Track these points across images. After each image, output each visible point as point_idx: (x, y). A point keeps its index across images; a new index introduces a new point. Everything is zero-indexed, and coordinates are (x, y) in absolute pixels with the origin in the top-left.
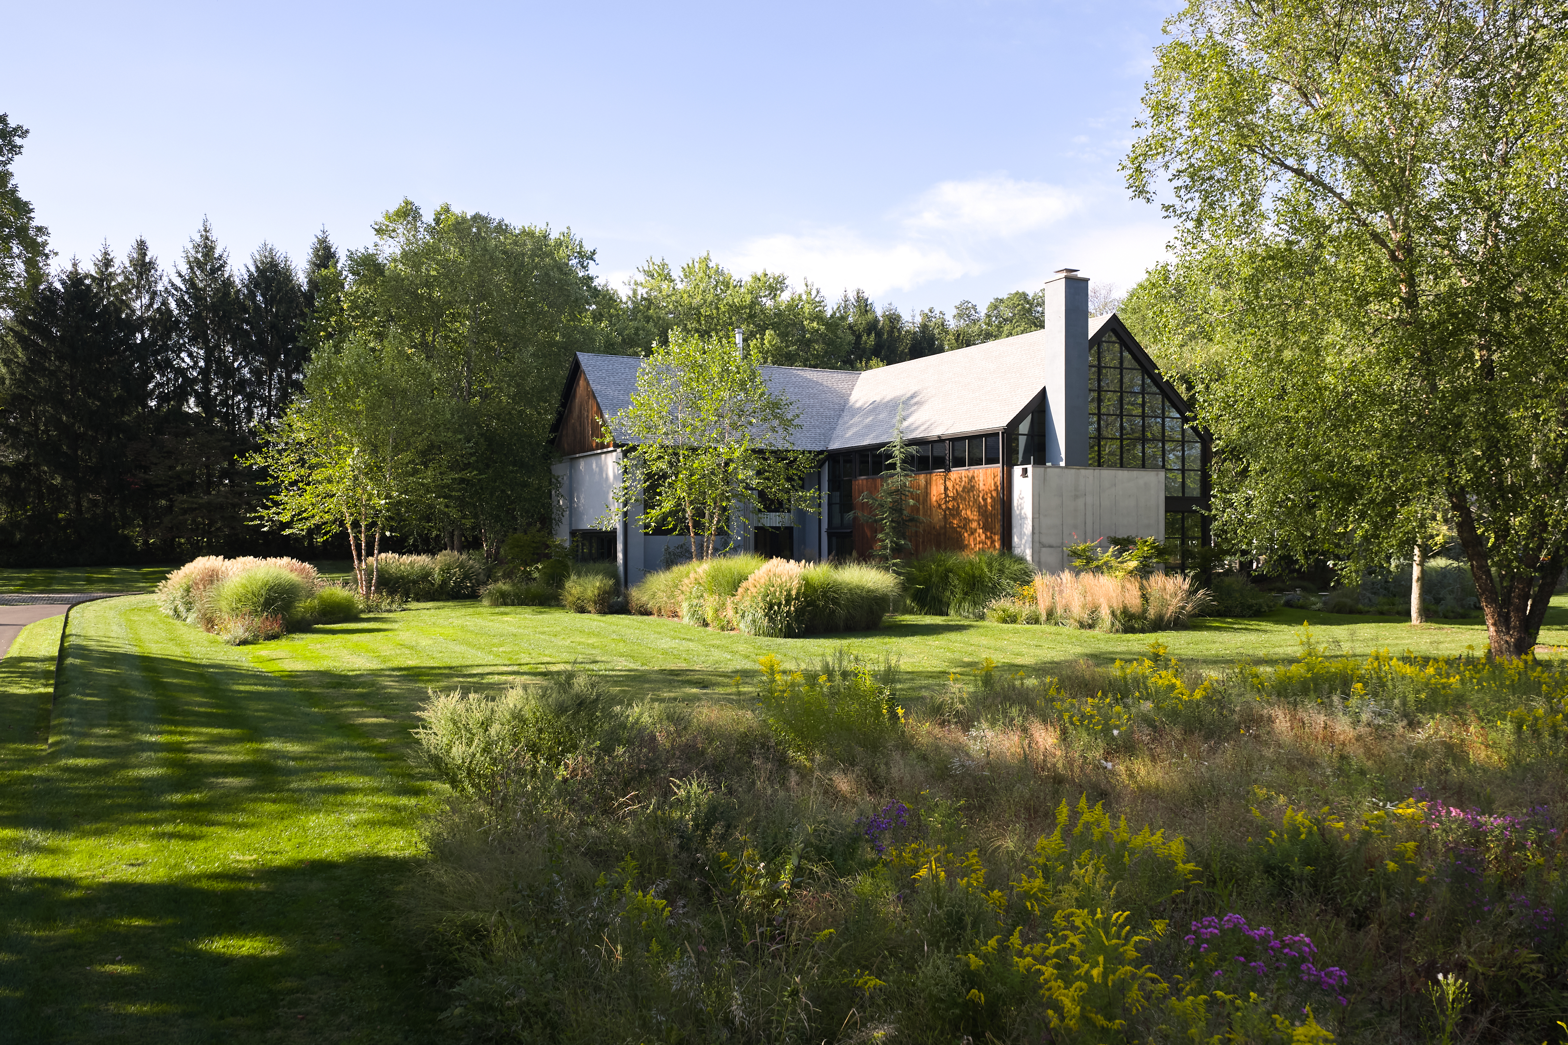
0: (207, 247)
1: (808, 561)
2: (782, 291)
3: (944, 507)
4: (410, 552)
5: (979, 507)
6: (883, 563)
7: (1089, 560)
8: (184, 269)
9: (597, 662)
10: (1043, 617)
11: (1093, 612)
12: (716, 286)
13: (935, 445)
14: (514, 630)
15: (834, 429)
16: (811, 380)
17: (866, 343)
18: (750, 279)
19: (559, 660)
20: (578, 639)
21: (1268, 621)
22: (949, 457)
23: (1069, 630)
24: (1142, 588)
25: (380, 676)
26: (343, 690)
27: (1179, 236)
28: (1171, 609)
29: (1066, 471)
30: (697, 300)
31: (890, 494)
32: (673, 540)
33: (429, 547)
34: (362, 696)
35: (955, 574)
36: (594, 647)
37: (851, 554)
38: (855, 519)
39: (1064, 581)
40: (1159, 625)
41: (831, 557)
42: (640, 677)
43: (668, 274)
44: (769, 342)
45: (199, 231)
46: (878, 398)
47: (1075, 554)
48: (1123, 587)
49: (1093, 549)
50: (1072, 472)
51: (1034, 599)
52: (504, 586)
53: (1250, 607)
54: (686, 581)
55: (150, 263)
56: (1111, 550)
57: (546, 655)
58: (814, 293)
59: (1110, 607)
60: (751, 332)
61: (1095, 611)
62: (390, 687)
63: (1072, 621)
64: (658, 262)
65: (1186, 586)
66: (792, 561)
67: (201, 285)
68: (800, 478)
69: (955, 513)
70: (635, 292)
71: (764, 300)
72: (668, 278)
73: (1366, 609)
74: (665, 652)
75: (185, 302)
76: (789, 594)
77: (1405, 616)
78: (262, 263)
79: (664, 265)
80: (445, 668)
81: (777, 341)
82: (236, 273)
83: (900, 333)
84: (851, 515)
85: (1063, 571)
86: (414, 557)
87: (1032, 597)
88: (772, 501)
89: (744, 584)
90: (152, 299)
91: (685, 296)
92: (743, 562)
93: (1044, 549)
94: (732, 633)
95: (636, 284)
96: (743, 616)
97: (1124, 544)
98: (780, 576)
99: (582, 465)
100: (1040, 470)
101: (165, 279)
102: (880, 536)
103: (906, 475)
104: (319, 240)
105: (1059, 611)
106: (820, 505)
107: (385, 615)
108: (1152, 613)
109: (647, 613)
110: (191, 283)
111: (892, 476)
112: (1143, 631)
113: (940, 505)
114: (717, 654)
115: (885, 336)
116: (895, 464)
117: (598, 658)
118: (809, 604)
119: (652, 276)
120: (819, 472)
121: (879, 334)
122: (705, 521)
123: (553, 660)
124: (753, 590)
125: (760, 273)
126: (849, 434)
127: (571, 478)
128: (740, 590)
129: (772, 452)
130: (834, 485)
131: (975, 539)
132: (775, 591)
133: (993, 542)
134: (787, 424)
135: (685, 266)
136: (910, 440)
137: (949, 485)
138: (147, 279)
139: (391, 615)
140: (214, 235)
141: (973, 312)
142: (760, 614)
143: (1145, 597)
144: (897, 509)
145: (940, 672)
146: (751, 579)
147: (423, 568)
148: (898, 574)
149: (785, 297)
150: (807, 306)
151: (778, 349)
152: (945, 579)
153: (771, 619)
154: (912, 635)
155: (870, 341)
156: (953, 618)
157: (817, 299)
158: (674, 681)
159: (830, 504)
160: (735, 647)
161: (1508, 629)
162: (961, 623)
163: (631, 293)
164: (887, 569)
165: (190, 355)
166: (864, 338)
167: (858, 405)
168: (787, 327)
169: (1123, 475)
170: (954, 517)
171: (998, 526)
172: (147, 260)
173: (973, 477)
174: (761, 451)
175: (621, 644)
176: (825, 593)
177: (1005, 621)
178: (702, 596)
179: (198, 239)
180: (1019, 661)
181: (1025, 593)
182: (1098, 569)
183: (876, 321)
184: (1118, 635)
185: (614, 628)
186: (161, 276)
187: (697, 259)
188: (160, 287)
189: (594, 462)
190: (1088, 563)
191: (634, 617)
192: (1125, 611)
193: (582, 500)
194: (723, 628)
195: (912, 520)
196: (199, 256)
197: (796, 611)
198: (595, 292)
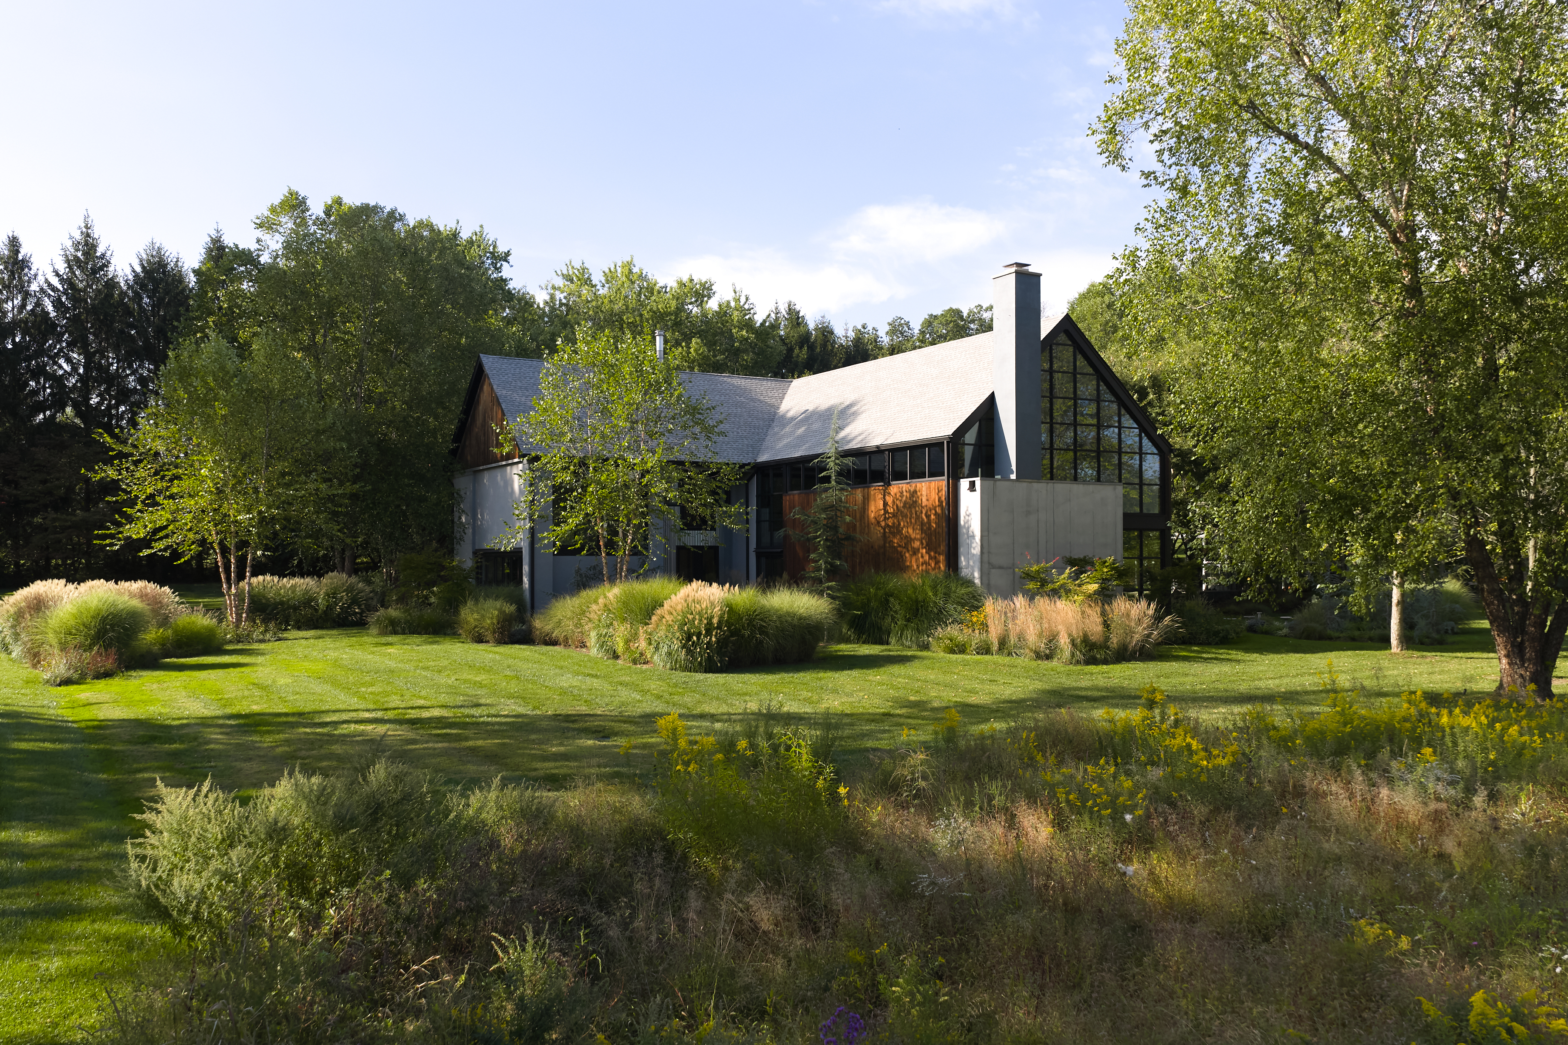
0: (88, 245)
1: (733, 584)
2: (709, 297)
3: (883, 524)
4: (293, 575)
5: (922, 524)
6: (816, 587)
7: (1044, 583)
8: (62, 268)
9: (478, 705)
10: (995, 647)
11: (1050, 641)
12: (640, 293)
13: (873, 457)
14: (392, 664)
15: (764, 439)
16: (739, 387)
17: (798, 356)
18: (675, 285)
19: (435, 703)
20: (465, 676)
21: (1237, 649)
22: (888, 471)
23: (1024, 661)
24: (1103, 613)
25: (210, 726)
26: (157, 747)
27: (1150, 217)
28: (1137, 637)
29: (1017, 484)
30: (618, 306)
31: (825, 510)
32: (583, 560)
33: (315, 569)
34: (175, 754)
35: (897, 598)
36: (480, 685)
37: (781, 576)
38: (786, 537)
39: (1018, 605)
40: (1123, 655)
41: (759, 580)
42: (527, 724)
43: (589, 278)
44: (696, 350)
45: (80, 228)
46: (811, 408)
47: (1029, 576)
48: (1083, 612)
49: (1047, 571)
50: (1024, 485)
51: (984, 626)
52: (393, 612)
53: (1216, 633)
54: (594, 607)
55: (23, 261)
56: (1067, 571)
57: (420, 697)
58: (743, 300)
59: (1070, 635)
60: (677, 340)
61: (1052, 638)
62: (216, 741)
63: (1027, 651)
64: (577, 265)
65: (1151, 612)
66: (715, 585)
67: (81, 286)
68: (726, 493)
69: (896, 530)
70: (552, 297)
71: (690, 307)
72: (588, 282)
73: (1337, 634)
74: (563, 692)
75: (62, 304)
76: (710, 623)
77: (1384, 642)
78: (149, 262)
79: (584, 270)
80: (293, 714)
81: (704, 350)
82: (120, 273)
83: (833, 347)
84: (781, 532)
85: (1016, 594)
86: (297, 580)
87: (982, 624)
88: (693, 517)
89: (659, 612)
90: (24, 300)
91: (606, 301)
92: (656, 586)
93: (993, 571)
94: (645, 667)
95: (554, 288)
96: (657, 648)
97: (1081, 565)
98: (699, 602)
99: (486, 478)
100: (989, 482)
101: (41, 279)
102: (812, 556)
103: (842, 489)
104: (212, 240)
105: (1013, 640)
106: (747, 521)
107: (255, 646)
108: (1114, 641)
109: (554, 643)
110: (68, 282)
111: (826, 490)
112: (1105, 662)
113: (878, 522)
114: (625, 694)
115: (818, 350)
116: (830, 477)
117: (483, 701)
118: (733, 633)
119: (572, 281)
120: (747, 485)
121: (811, 347)
122: (619, 540)
123: (428, 704)
124: (669, 618)
125: (685, 279)
126: (781, 445)
127: (474, 492)
128: (654, 618)
129: (692, 463)
130: (764, 500)
131: (917, 560)
132: (694, 618)
133: (937, 562)
134: (708, 431)
135: (607, 271)
136: (846, 451)
137: (889, 500)
138: (20, 278)
139: (262, 646)
140: (96, 233)
141: (906, 328)
142: (676, 645)
143: (1106, 625)
144: (832, 526)
145: (884, 714)
146: (667, 605)
147: (307, 591)
148: (833, 598)
149: (713, 305)
150: (736, 313)
151: (705, 358)
152: (885, 604)
153: (689, 652)
154: (850, 668)
155: (802, 354)
156: (893, 648)
157: (746, 307)
158: (569, 729)
159: (759, 522)
160: (646, 685)
161: (1523, 661)
162: (905, 653)
163: (547, 298)
164: (821, 593)
165: (69, 360)
166: (797, 351)
167: (790, 414)
168: (715, 335)
169: (1077, 488)
170: (894, 535)
171: (943, 547)
172: (20, 257)
173: (915, 492)
174: (681, 463)
175: (514, 682)
176: (751, 621)
177: (952, 651)
178: (611, 624)
179: (78, 236)
180: (973, 700)
181: (975, 619)
182: (1055, 593)
183: (808, 333)
184: (1079, 667)
185: (510, 661)
186: (36, 275)
187: (619, 264)
188: (34, 287)
189: (498, 474)
190: (1042, 586)
191: (537, 648)
192: (1086, 640)
193: (486, 517)
194: (635, 662)
195: (848, 538)
196: (79, 254)
197: (718, 641)
198: (509, 296)
